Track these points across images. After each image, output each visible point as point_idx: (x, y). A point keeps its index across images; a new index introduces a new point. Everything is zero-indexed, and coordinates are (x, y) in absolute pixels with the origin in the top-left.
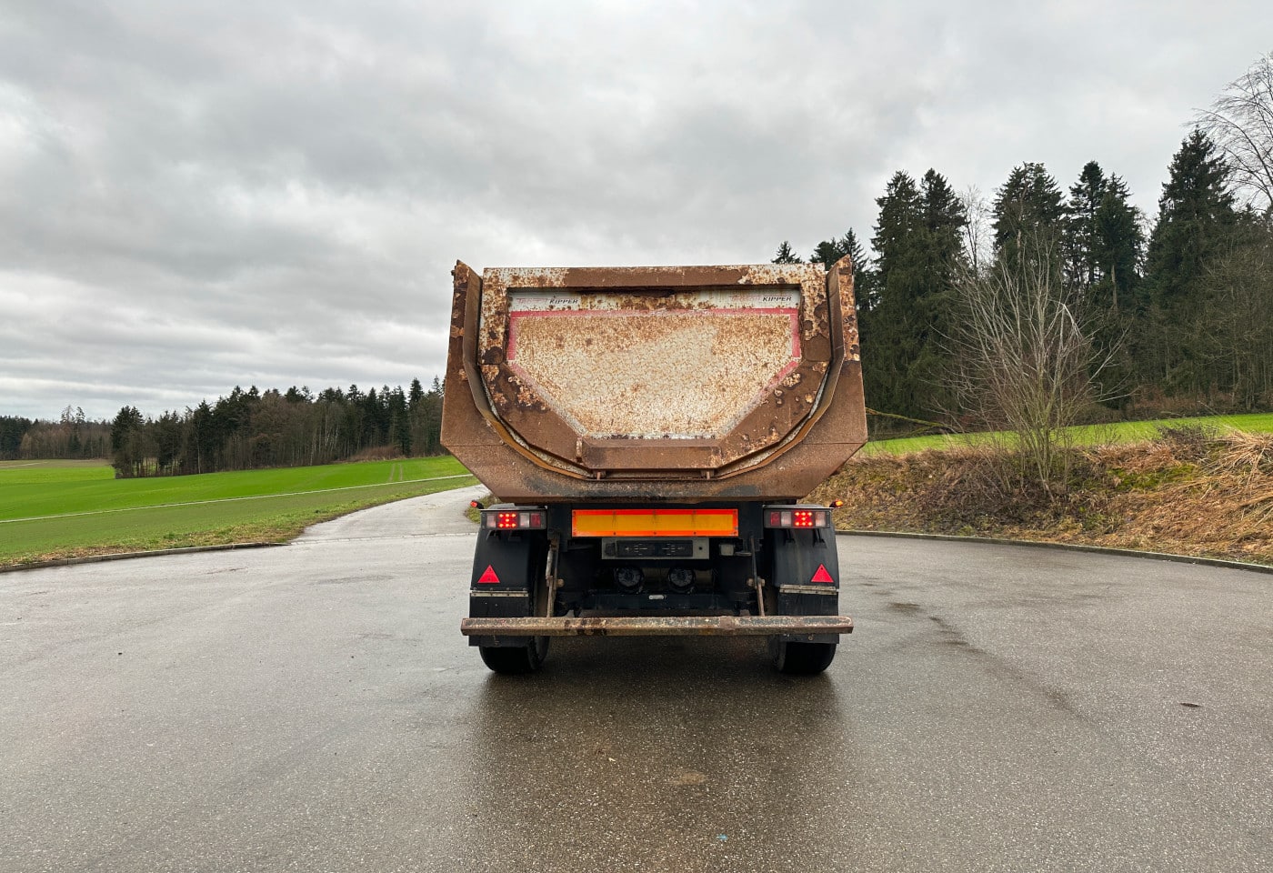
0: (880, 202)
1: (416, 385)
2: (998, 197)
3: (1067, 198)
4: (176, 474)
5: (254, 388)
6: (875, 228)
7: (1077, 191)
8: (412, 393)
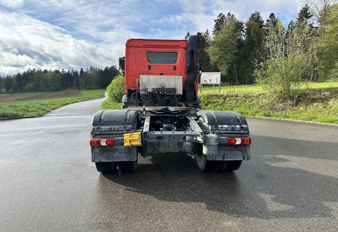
0: (215, 21)
1: (82, 69)
2: (247, 21)
3: (265, 23)
4: (11, 93)
5: (34, 69)
6: (213, 28)
7: (268, 21)
8: (80, 72)
